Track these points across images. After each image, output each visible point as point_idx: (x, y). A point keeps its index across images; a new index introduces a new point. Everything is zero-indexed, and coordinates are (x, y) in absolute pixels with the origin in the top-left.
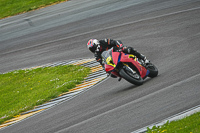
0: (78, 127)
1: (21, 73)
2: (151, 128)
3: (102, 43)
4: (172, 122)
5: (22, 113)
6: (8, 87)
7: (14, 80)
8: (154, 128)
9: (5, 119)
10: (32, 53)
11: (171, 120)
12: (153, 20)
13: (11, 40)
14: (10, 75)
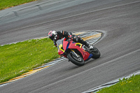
0: (72, 78)
1: (34, 41)
2: (122, 79)
3: (58, 33)
4: (136, 76)
5: (34, 68)
6: (25, 51)
7: (29, 46)
8: (124, 79)
9: (23, 73)
10: (41, 28)
11: (135, 74)
12: (123, 7)
13: (26, 19)
14: (26, 43)
